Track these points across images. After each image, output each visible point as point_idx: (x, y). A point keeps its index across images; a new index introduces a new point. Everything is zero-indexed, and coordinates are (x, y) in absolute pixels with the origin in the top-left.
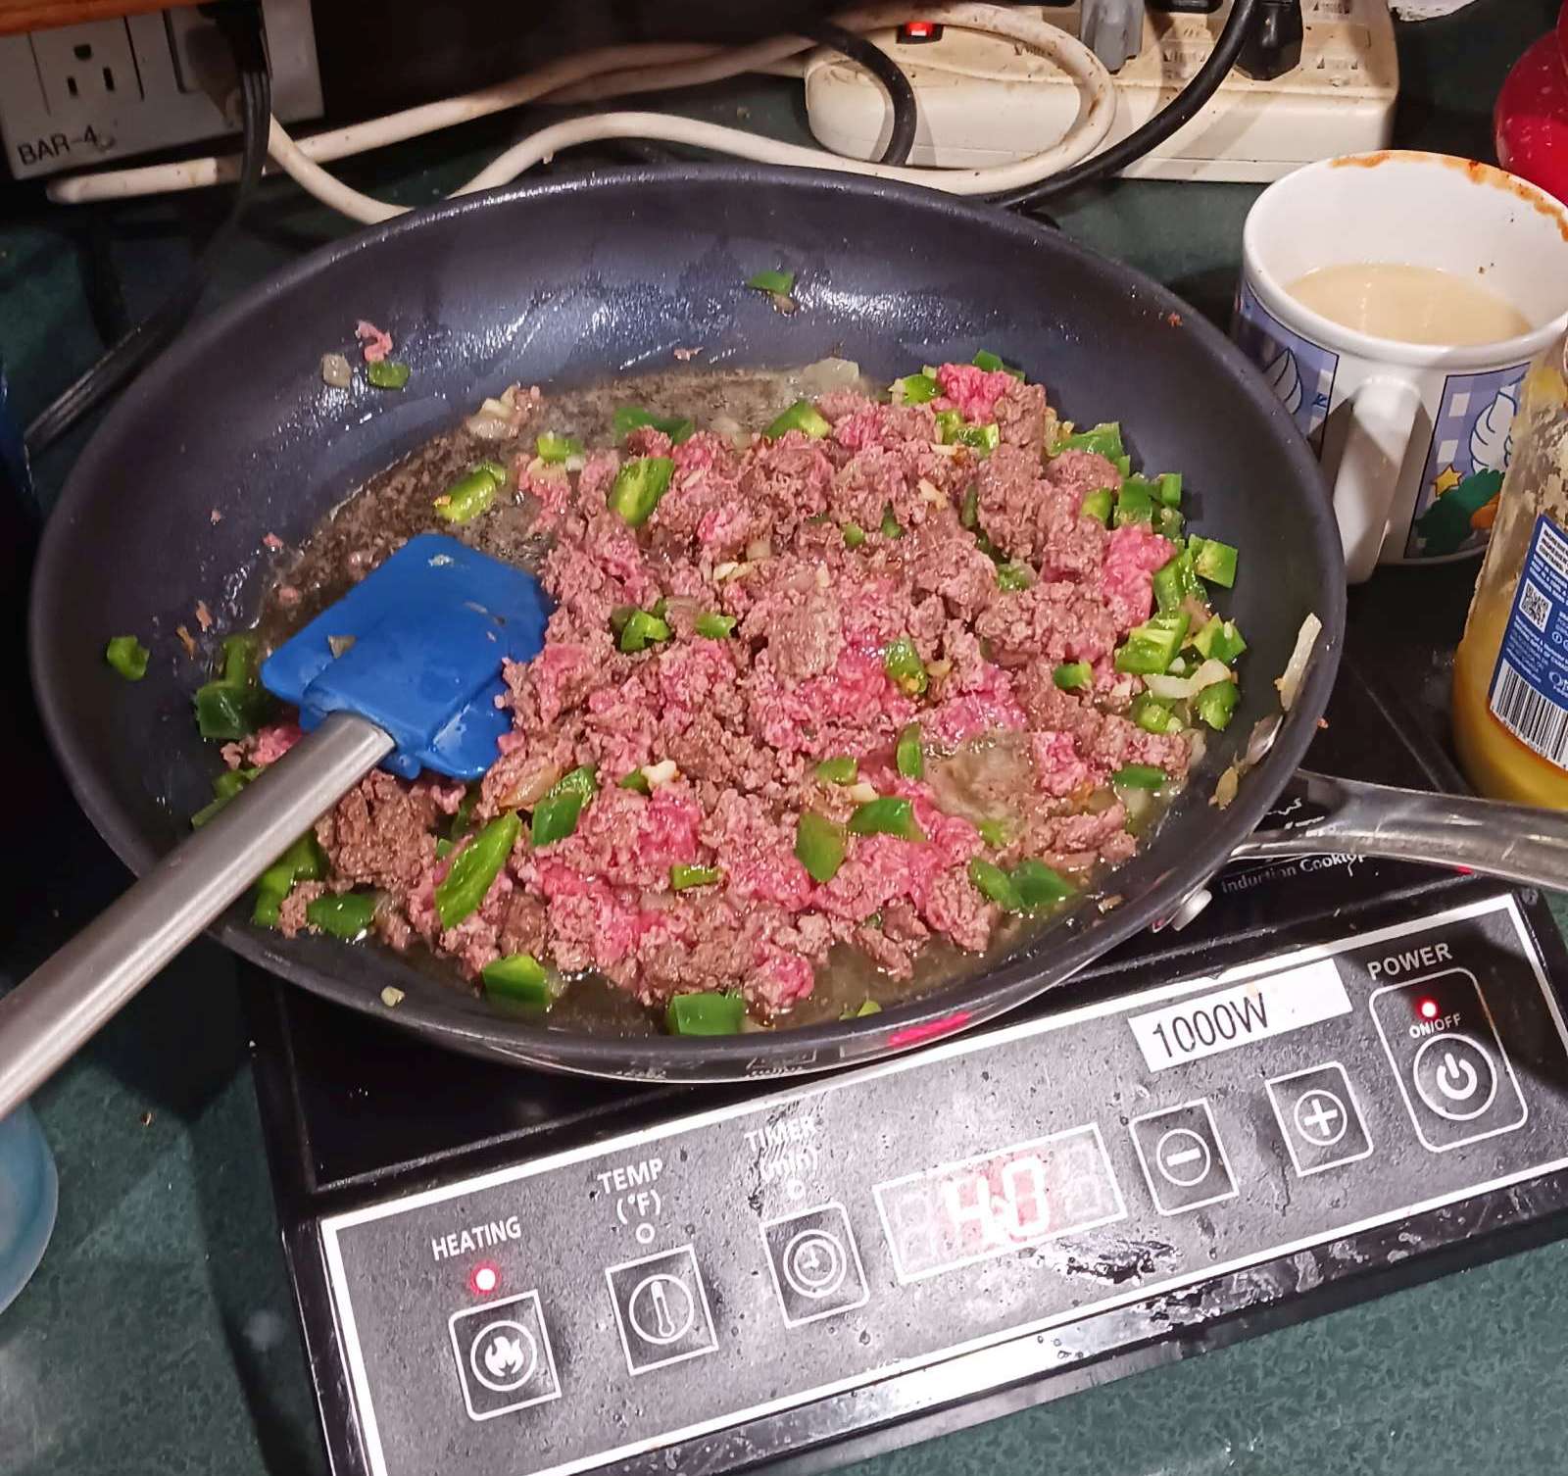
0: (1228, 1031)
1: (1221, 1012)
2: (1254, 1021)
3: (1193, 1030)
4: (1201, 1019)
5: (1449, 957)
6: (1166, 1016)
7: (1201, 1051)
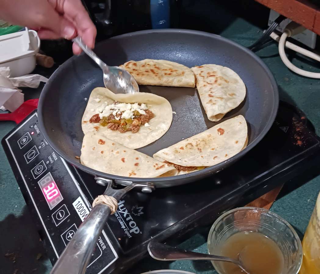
0: (81, 214)
1: (84, 211)
4: (83, 208)
5: (104, 249)
6: (82, 202)
7: (77, 210)
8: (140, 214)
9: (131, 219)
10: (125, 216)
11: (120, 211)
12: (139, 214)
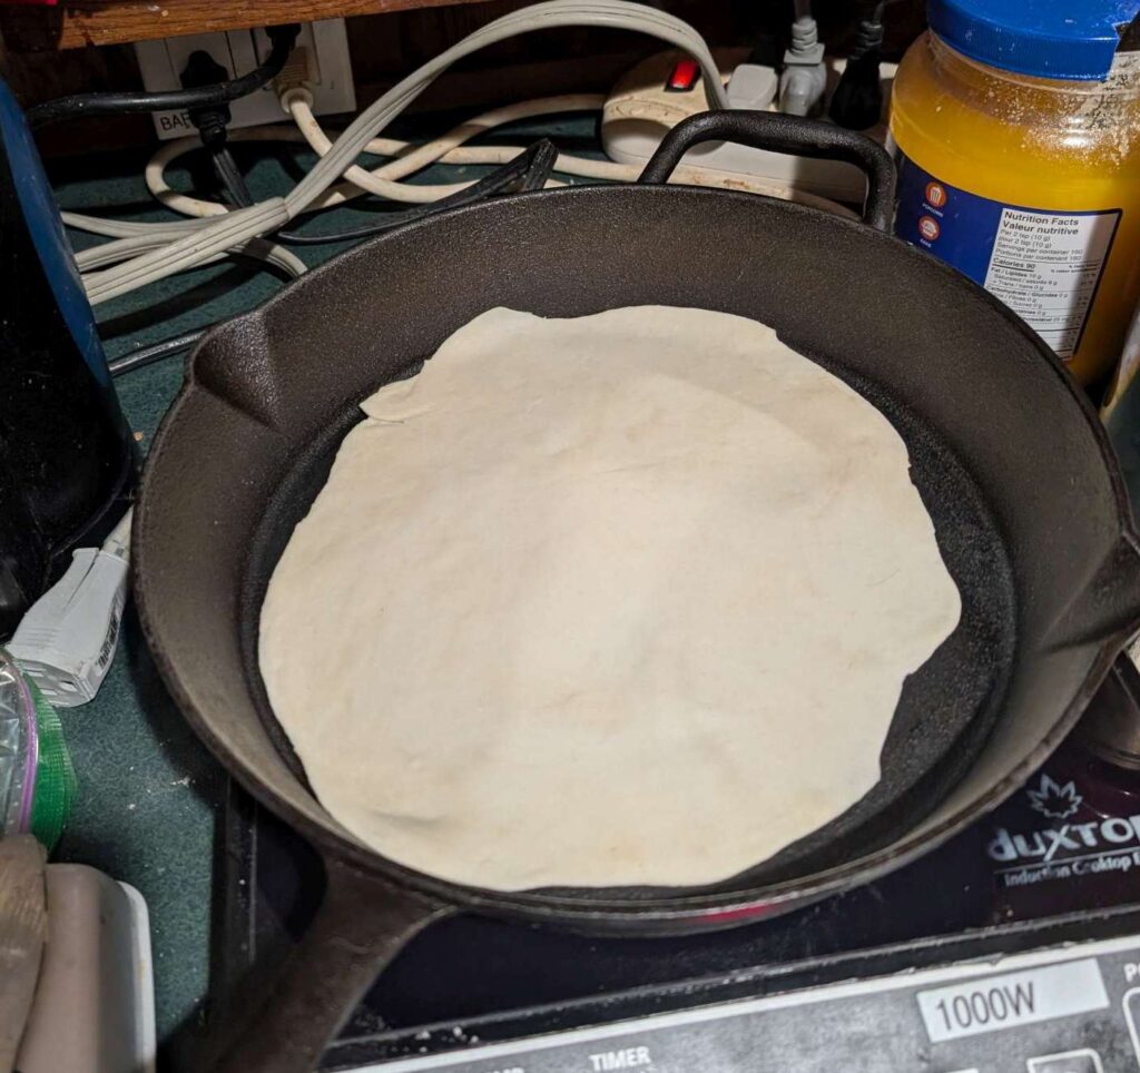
0: (1001, 1013)
1: (996, 997)
2: (1024, 1007)
3: (971, 1009)
4: (978, 1001)
6: (947, 995)
7: (976, 1028)
8: (1077, 794)
9: (1093, 830)
10: (1071, 845)
11: (1043, 856)
12: (1072, 798)
